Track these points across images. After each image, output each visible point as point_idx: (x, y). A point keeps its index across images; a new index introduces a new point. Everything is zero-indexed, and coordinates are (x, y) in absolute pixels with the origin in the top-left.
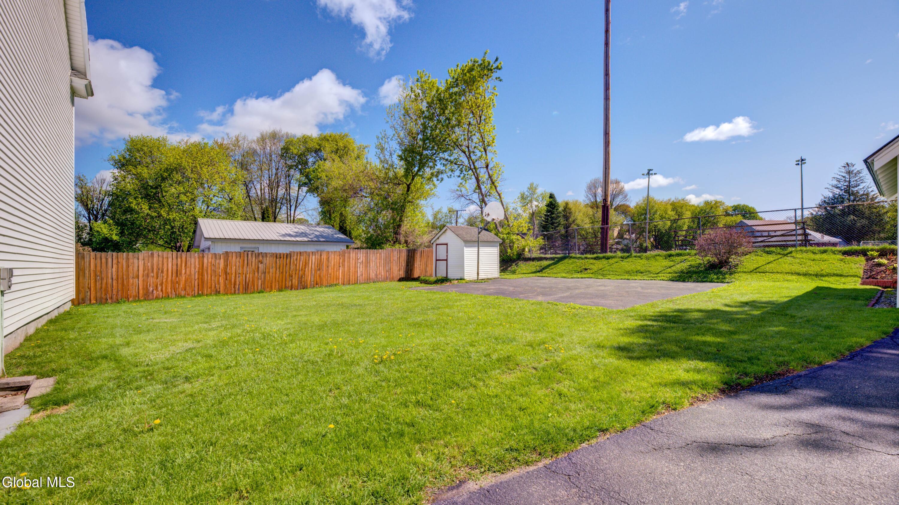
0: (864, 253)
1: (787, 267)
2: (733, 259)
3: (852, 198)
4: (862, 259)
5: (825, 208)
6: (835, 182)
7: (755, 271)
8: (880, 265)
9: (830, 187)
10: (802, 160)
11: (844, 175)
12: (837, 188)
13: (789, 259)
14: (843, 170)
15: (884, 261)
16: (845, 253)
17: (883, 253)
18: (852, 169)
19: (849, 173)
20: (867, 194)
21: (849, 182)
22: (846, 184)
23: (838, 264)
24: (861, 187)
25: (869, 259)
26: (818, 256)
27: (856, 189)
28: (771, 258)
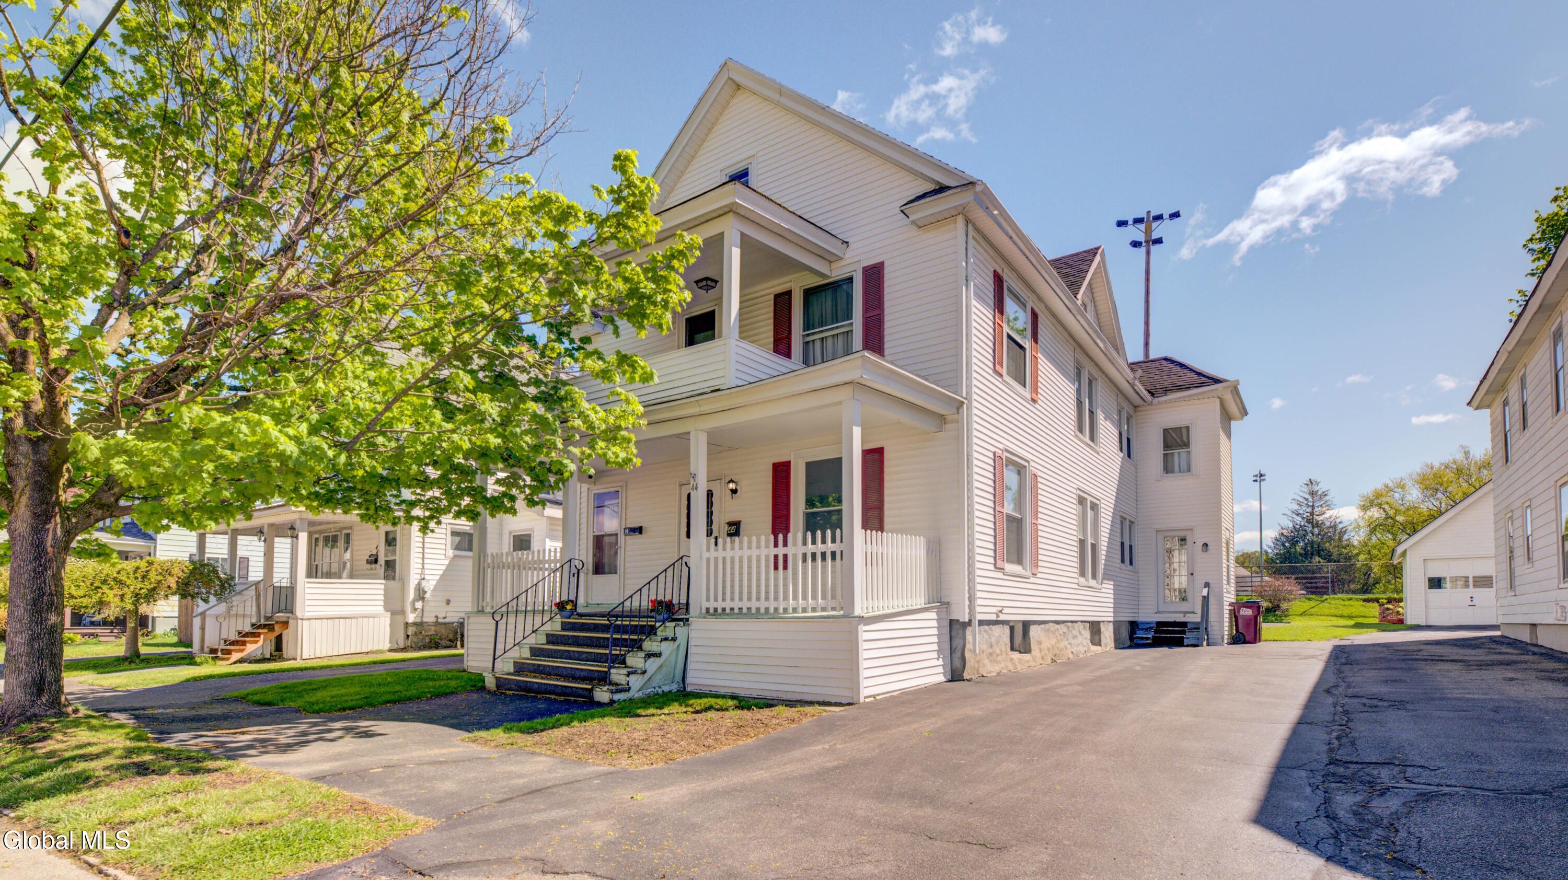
0: (1377, 600)
1: (1326, 611)
2: (1284, 605)
3: (1316, 531)
4: (1376, 604)
5: (1283, 545)
6: (1296, 507)
7: (1303, 614)
8: (1388, 609)
9: (1289, 513)
10: (1261, 475)
11: (1307, 496)
12: (1298, 515)
13: (1326, 605)
14: (1306, 489)
15: (1390, 606)
16: (1364, 600)
17: (1390, 601)
18: (1316, 488)
19: (1313, 493)
20: (1334, 527)
21: (1313, 507)
22: (1309, 510)
23: (1361, 609)
24: (1327, 515)
25: (1381, 605)
26: (1347, 603)
27: (1321, 518)
28: (1312, 603)
